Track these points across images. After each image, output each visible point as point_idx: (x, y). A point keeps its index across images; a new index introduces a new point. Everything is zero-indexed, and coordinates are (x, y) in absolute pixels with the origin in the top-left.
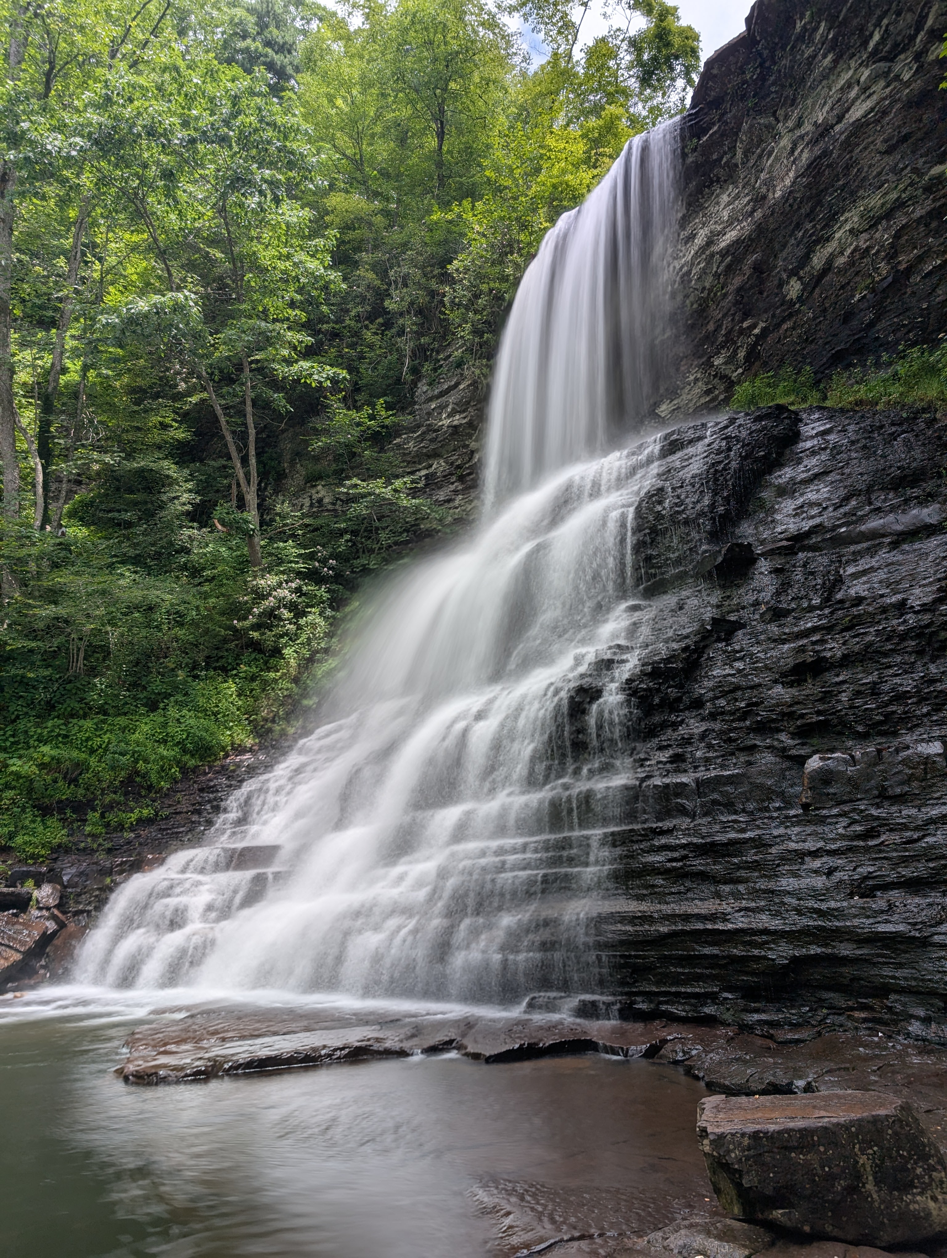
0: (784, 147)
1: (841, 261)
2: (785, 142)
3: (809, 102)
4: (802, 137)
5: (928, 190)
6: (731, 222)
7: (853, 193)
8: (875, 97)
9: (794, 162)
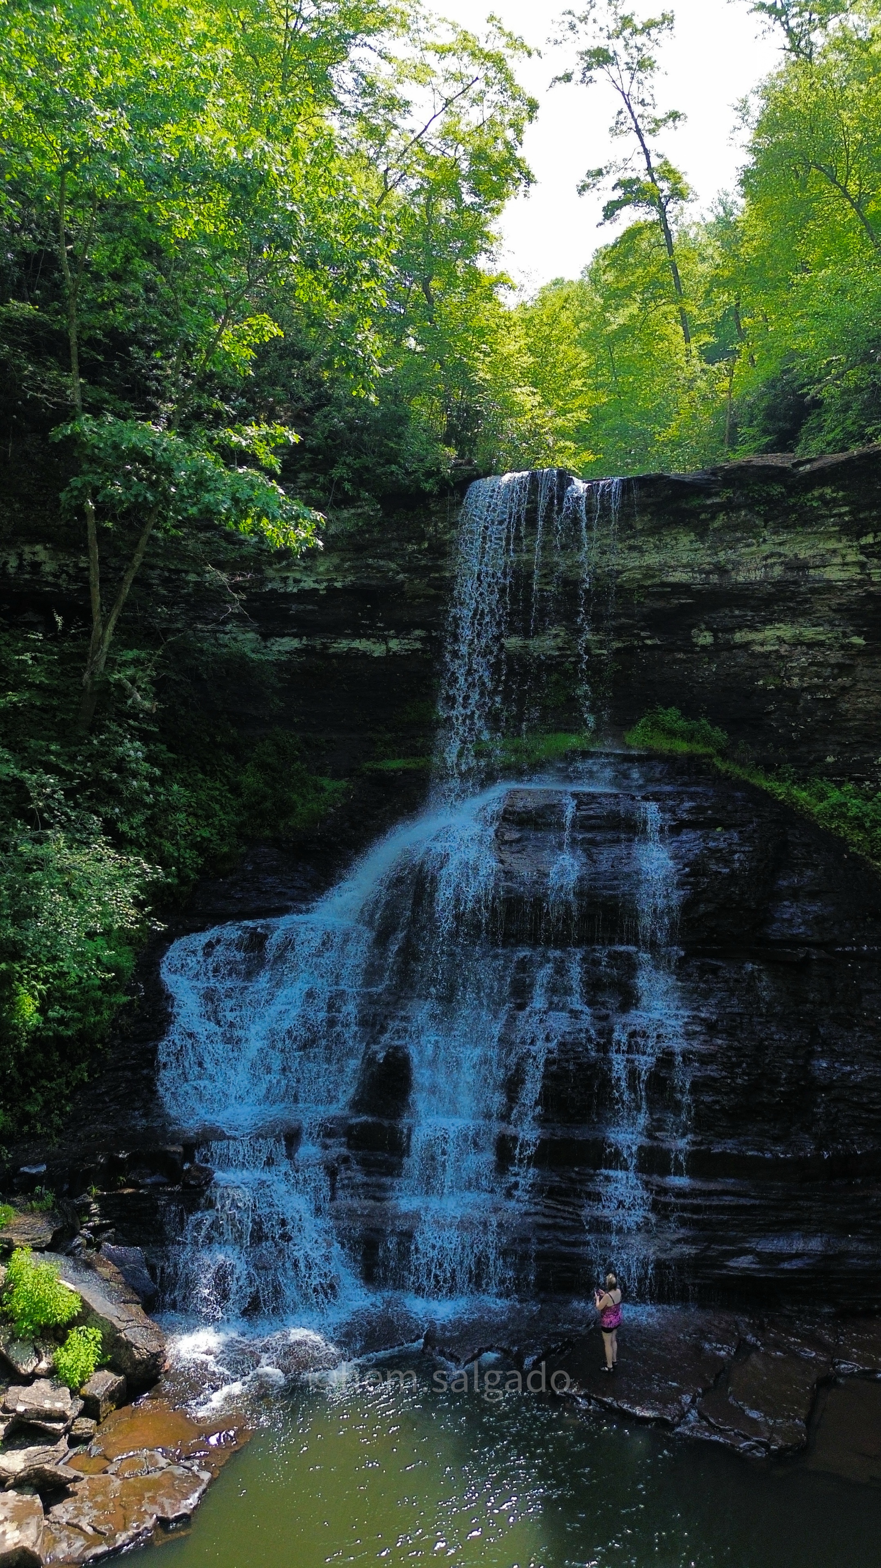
0: (763, 551)
1: (758, 649)
2: (766, 548)
3: (800, 538)
4: (780, 555)
5: (843, 647)
6: (689, 566)
7: (795, 616)
8: (848, 574)
9: (766, 566)
